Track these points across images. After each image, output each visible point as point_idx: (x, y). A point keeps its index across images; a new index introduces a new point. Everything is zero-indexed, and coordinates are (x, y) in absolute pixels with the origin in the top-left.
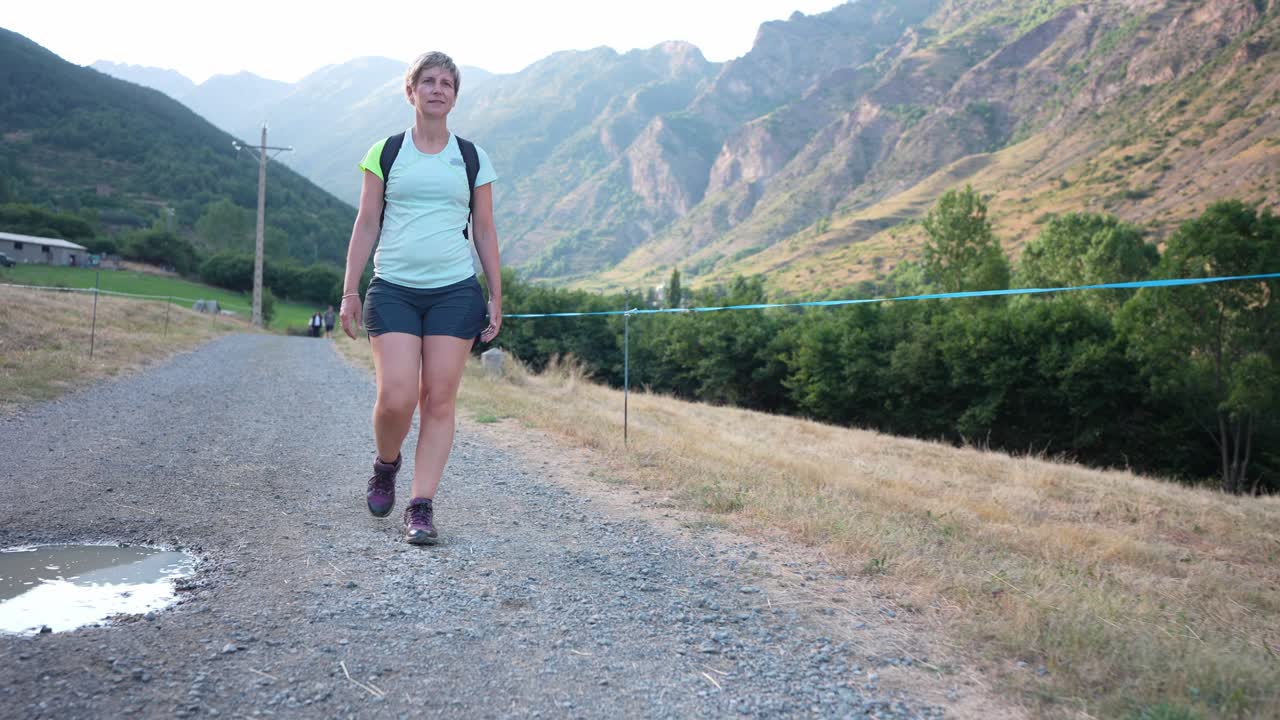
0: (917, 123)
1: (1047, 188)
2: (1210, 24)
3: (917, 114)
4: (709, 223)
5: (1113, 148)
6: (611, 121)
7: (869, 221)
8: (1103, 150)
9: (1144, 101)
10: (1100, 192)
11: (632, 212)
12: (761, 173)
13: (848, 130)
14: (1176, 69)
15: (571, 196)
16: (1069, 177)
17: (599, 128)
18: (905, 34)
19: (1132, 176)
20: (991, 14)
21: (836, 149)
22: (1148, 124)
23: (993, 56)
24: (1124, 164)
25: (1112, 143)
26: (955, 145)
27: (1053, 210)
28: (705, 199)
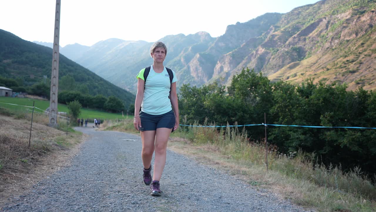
0: (276, 53)
1: (322, 70)
2: (366, 21)
3: (276, 51)
5: (342, 58)
6: (184, 55)
8: (338, 59)
9: (347, 44)
10: (340, 71)
11: (191, 81)
12: (229, 69)
13: (255, 56)
14: (357, 34)
16: (328, 67)
17: (180, 57)
18: (271, 28)
19: (350, 66)
20: (296, 21)
21: (252, 62)
22: (352, 50)
23: (298, 33)
24: (347, 63)
25: (341, 57)
26: (288, 59)
27: (325, 77)
28: (213, 77)
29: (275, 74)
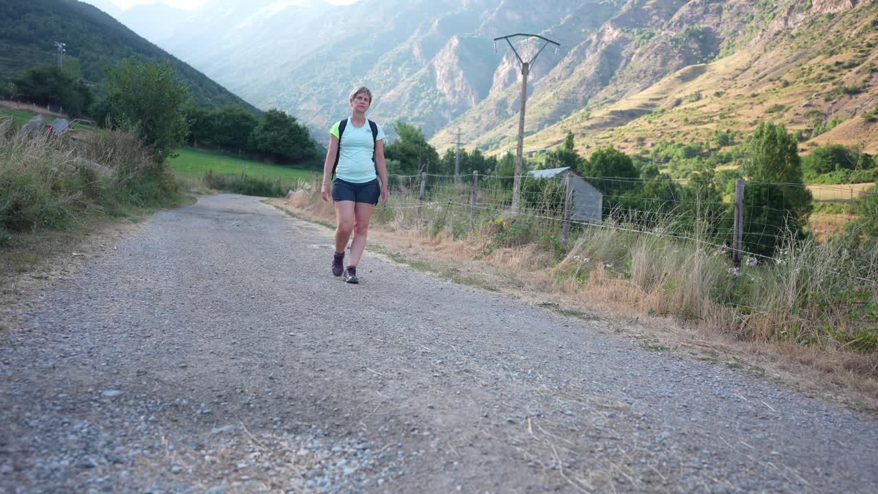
0: (648, 42)
1: (770, 86)
3: (647, 36)
4: (492, 113)
5: (820, 57)
6: (421, 40)
7: (621, 111)
8: (810, 59)
9: (829, 25)
10: (819, 89)
11: (437, 104)
12: (531, 77)
13: (596, 46)
15: (392, 92)
16: (787, 77)
17: (411, 44)
19: (844, 77)
21: (587, 61)
22: (847, 39)
24: (835, 68)
25: (819, 53)
26: (677, 58)
27: (780, 103)
28: (490, 96)
29: (644, 92)
